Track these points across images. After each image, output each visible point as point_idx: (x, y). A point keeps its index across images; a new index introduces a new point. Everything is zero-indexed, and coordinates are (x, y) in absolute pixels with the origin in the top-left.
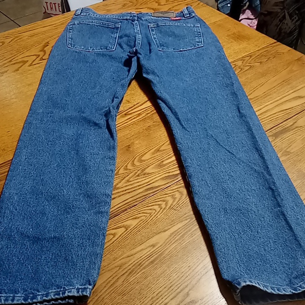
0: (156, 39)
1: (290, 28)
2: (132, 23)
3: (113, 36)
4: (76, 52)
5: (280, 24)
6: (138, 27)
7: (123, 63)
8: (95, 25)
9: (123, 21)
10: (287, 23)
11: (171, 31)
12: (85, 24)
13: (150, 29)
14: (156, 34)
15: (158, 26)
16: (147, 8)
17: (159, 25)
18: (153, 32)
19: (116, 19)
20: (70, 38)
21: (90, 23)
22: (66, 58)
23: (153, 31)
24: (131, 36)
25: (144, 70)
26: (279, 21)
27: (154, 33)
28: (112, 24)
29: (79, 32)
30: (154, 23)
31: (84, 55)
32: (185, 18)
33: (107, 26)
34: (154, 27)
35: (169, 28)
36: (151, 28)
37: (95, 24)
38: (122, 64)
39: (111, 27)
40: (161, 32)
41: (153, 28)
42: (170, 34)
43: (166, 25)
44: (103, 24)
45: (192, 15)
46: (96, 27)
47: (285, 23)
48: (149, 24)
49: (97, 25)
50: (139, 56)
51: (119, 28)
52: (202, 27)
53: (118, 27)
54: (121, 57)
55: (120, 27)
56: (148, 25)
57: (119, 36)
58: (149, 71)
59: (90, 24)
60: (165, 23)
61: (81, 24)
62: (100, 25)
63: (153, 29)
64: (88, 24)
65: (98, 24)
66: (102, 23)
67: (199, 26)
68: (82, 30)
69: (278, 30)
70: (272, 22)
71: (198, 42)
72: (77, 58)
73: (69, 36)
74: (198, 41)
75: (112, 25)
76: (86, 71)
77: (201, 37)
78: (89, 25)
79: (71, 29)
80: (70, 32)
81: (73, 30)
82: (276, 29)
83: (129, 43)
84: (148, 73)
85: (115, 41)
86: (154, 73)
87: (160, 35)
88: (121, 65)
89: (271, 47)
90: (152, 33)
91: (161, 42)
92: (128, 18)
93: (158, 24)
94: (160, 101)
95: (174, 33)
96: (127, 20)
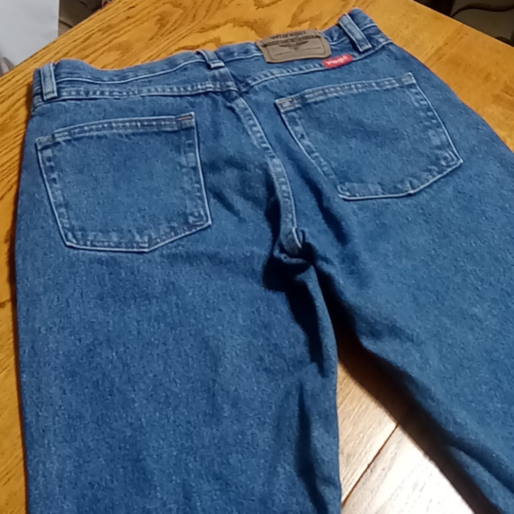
0: (317, 154)
2: (229, 104)
3: (183, 160)
4: (100, 261)
6: (255, 125)
7: (260, 277)
8: (120, 135)
9: (198, 100)
11: (350, 119)
12: (92, 137)
13: (283, 116)
14: (308, 134)
15: (306, 105)
16: (230, 25)
17: (309, 101)
18: (297, 128)
19: (173, 96)
20: (61, 205)
21: (105, 132)
22: (77, 294)
23: (297, 124)
24: (252, 167)
25: (361, 326)
27: (299, 129)
28: (169, 120)
29: (81, 172)
30: (291, 94)
31: (133, 273)
32: (360, 53)
33: (156, 130)
34: (295, 110)
35: (341, 109)
36: (286, 113)
37: (121, 131)
38: (258, 282)
39: (169, 129)
40: (320, 125)
41: (294, 114)
42: (350, 127)
43: (328, 100)
44: (143, 125)
45: (379, 43)
46: (127, 140)
48: (277, 101)
49: (127, 136)
50: (326, 268)
51: (192, 128)
52: (423, 84)
53: (188, 125)
54: (248, 254)
55: (194, 124)
56: (275, 105)
57: (205, 160)
58: (378, 328)
59: (105, 136)
60: (325, 94)
61: (76, 139)
62: (135, 130)
63: (294, 118)
64: (99, 137)
65: (130, 131)
66: (139, 124)
67: (414, 81)
68: (89, 165)
71: (438, 148)
72: (114, 288)
73: (55, 198)
74: (439, 143)
75: (169, 123)
76: (162, 348)
77: (438, 126)
78: (103, 141)
79: (52, 169)
80: (54, 180)
81: (62, 171)
83: (247, 191)
84: (376, 335)
85: (199, 182)
86: (395, 331)
87: (320, 136)
88: (257, 288)
90: (295, 132)
91: (334, 164)
92: (210, 86)
93: (302, 97)
94: (462, 453)
95: (360, 123)
96: (206, 94)
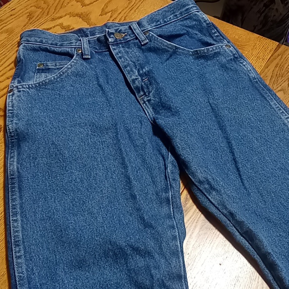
1: (281, 14)
5: (265, 10)
10: (276, 9)
26: (264, 6)
47: (273, 9)
69: (262, 18)
70: (252, 8)
82: (259, 17)
89: (279, 55)
